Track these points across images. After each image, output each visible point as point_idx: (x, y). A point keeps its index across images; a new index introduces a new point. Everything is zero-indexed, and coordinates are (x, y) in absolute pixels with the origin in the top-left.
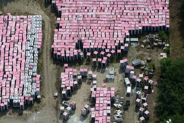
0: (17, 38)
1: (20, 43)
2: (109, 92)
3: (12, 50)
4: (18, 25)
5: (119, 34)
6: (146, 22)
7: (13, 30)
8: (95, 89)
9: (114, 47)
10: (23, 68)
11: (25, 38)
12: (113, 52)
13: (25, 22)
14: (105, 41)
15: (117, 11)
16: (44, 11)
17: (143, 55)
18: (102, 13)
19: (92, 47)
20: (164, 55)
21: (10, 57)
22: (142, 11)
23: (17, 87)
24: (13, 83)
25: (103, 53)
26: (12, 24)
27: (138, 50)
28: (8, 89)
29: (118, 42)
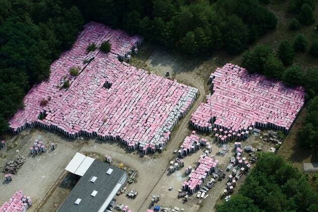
0: (170, 100)
1: (170, 104)
2: (213, 162)
3: (161, 107)
4: (177, 90)
5: (247, 122)
6: (273, 120)
7: (171, 93)
8: (204, 157)
9: (237, 130)
10: (161, 123)
11: (176, 101)
12: (234, 134)
13: (183, 90)
14: (233, 124)
15: (256, 105)
16: (205, 87)
17: (257, 144)
18: (244, 102)
19: (221, 125)
20: (273, 150)
21: (157, 112)
22: (275, 111)
23: (149, 135)
24: (147, 132)
25: (226, 132)
26: (173, 88)
27: (256, 140)
28: (141, 135)
29: (242, 127)
